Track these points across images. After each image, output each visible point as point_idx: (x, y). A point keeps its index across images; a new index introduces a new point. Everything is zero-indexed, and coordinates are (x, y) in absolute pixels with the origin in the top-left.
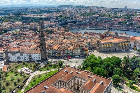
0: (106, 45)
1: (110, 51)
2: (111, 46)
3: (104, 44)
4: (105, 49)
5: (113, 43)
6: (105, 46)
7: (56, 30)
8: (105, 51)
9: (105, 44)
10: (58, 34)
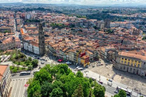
0: (127, 61)
1: (136, 73)
2: (139, 65)
3: (124, 59)
4: (126, 67)
5: (142, 62)
6: (125, 62)
7: (118, 30)
8: (126, 70)
9: (126, 59)
10: (118, 35)
